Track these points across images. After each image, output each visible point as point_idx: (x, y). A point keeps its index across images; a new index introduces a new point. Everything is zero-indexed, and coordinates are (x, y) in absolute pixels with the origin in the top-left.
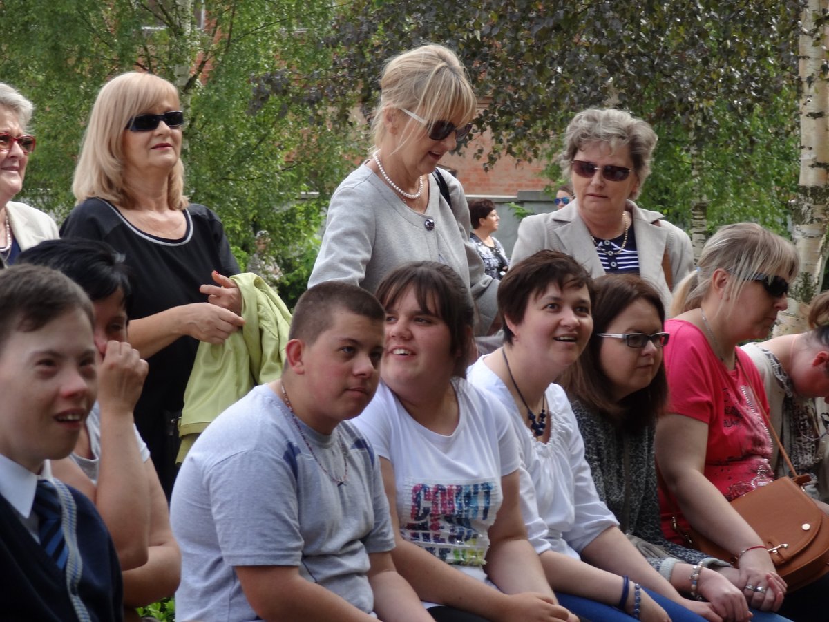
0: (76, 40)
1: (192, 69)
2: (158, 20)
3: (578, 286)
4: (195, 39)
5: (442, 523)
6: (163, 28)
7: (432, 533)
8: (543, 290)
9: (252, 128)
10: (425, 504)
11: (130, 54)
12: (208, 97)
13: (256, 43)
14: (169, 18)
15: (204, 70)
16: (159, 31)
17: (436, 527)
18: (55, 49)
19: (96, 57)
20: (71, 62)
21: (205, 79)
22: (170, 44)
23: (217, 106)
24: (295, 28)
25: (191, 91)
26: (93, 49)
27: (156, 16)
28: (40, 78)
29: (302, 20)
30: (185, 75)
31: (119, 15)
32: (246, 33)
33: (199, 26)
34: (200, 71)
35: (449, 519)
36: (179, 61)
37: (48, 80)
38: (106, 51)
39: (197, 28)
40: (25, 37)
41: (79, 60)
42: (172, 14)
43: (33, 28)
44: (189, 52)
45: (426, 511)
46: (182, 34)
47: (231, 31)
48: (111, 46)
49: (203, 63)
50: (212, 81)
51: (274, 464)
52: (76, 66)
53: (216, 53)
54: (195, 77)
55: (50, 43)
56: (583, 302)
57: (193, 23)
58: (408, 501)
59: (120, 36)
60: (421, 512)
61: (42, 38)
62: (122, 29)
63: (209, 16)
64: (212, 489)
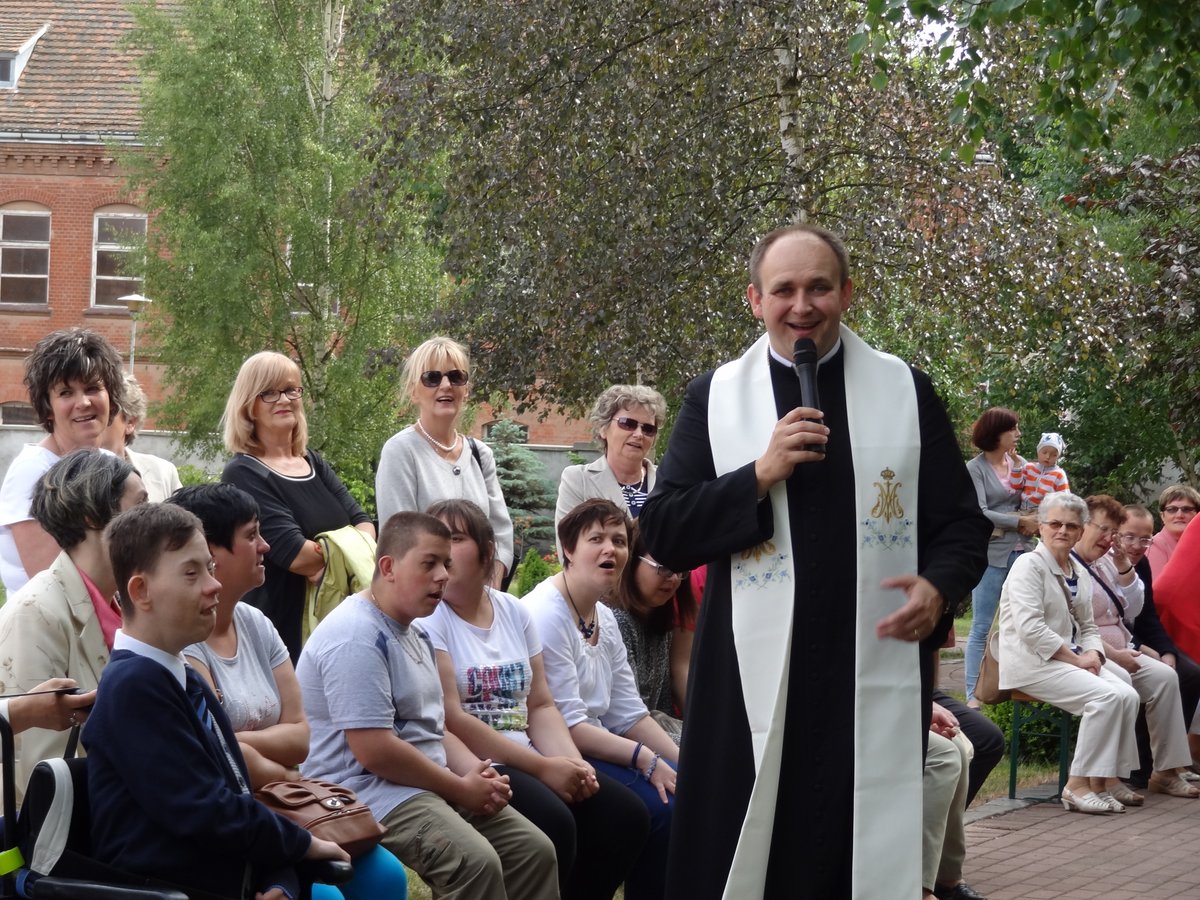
0: (241, 322)
1: (328, 346)
2: (303, 307)
3: (617, 523)
4: (330, 323)
5: (491, 696)
6: (308, 313)
7: (485, 704)
8: (589, 527)
9: (373, 391)
10: (478, 682)
11: (282, 333)
12: (340, 367)
13: (376, 327)
14: (312, 307)
15: (338, 346)
16: (303, 316)
17: (487, 699)
18: (225, 328)
19: (256, 334)
20: (236, 338)
21: (338, 354)
22: (312, 326)
23: (346, 374)
24: (406, 316)
25: (328, 362)
26: (253, 329)
27: (302, 305)
28: (213, 350)
29: (411, 309)
30: (322, 350)
31: (273, 304)
32: (369, 319)
33: (335, 312)
34: (334, 347)
35: (496, 693)
36: (318, 339)
37: (219, 352)
38: (263, 331)
39: (333, 314)
40: (201, 318)
41: (243, 337)
42: (314, 303)
43: (207, 312)
44: (327, 333)
45: (480, 687)
46: (321, 318)
47: (358, 317)
48: (268, 327)
49: (337, 341)
50: (342, 355)
51: (368, 650)
52: (240, 341)
53: (347, 334)
54: (331, 351)
55: (220, 324)
56: (621, 535)
57: (329, 311)
58: (465, 681)
59: (274, 319)
60: (476, 688)
61: (215, 319)
62: (276, 314)
63: (342, 305)
64: (323, 672)
